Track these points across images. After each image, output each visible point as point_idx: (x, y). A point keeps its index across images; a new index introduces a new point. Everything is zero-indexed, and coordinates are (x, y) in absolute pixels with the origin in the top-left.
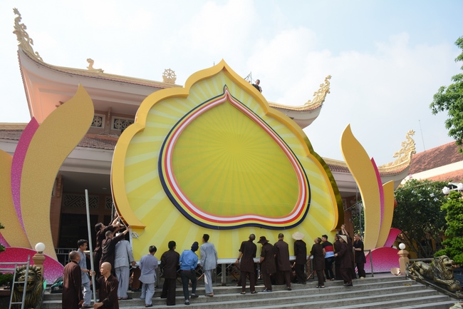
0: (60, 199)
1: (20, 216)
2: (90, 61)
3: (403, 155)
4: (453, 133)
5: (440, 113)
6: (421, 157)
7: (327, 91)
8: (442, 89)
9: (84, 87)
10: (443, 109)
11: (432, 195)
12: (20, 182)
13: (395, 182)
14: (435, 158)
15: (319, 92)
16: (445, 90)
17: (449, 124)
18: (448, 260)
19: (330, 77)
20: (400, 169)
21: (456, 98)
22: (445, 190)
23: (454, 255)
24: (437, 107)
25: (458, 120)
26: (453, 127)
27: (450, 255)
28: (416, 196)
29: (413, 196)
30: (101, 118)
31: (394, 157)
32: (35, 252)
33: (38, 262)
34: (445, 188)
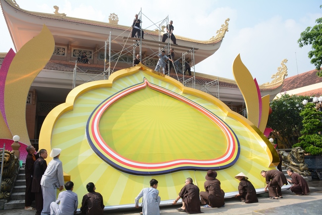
0: (35, 106)
1: (5, 118)
2: (56, 8)
3: (278, 77)
4: (314, 61)
5: (305, 46)
6: (295, 79)
7: (226, 30)
8: (309, 28)
9: (47, 26)
10: (307, 44)
11: (297, 105)
12: (3, 94)
13: (270, 96)
14: (305, 79)
15: (221, 31)
16: (311, 29)
17: (311, 55)
18: (301, 150)
19: (229, 20)
20: (275, 86)
21: (317, 35)
22: (305, 102)
23: (306, 147)
24: (303, 42)
25: (318, 52)
26: (314, 57)
27: (303, 147)
28: (287, 106)
29: (284, 105)
30: (64, 49)
31: (272, 78)
32: (13, 141)
33: (15, 148)
34: (305, 100)
